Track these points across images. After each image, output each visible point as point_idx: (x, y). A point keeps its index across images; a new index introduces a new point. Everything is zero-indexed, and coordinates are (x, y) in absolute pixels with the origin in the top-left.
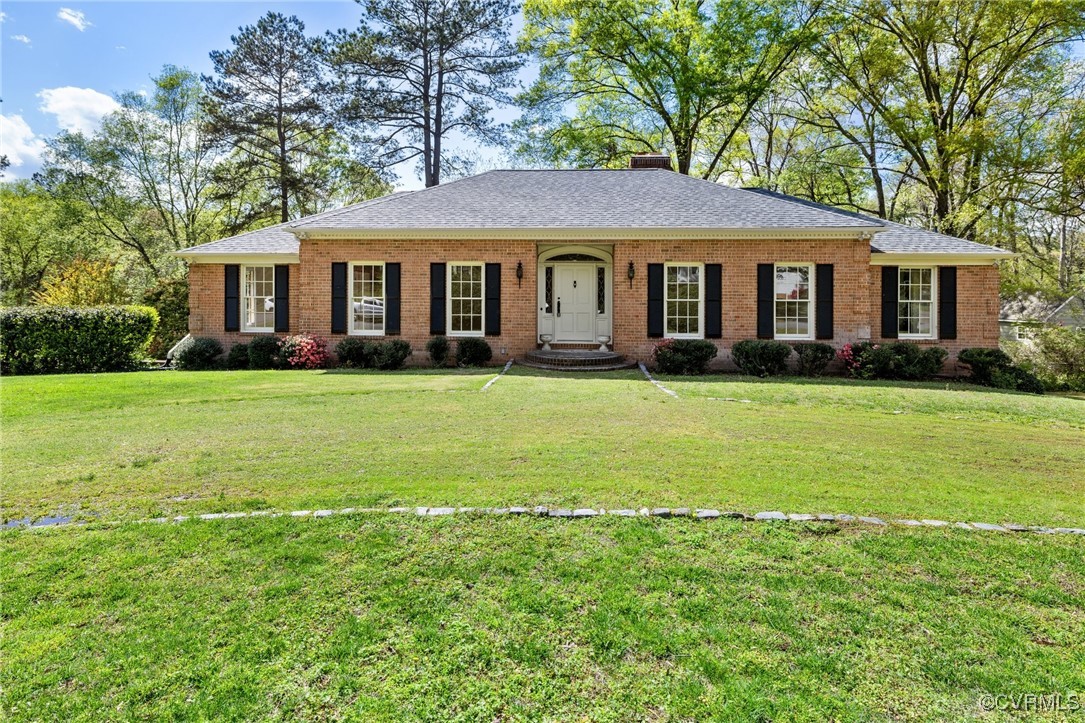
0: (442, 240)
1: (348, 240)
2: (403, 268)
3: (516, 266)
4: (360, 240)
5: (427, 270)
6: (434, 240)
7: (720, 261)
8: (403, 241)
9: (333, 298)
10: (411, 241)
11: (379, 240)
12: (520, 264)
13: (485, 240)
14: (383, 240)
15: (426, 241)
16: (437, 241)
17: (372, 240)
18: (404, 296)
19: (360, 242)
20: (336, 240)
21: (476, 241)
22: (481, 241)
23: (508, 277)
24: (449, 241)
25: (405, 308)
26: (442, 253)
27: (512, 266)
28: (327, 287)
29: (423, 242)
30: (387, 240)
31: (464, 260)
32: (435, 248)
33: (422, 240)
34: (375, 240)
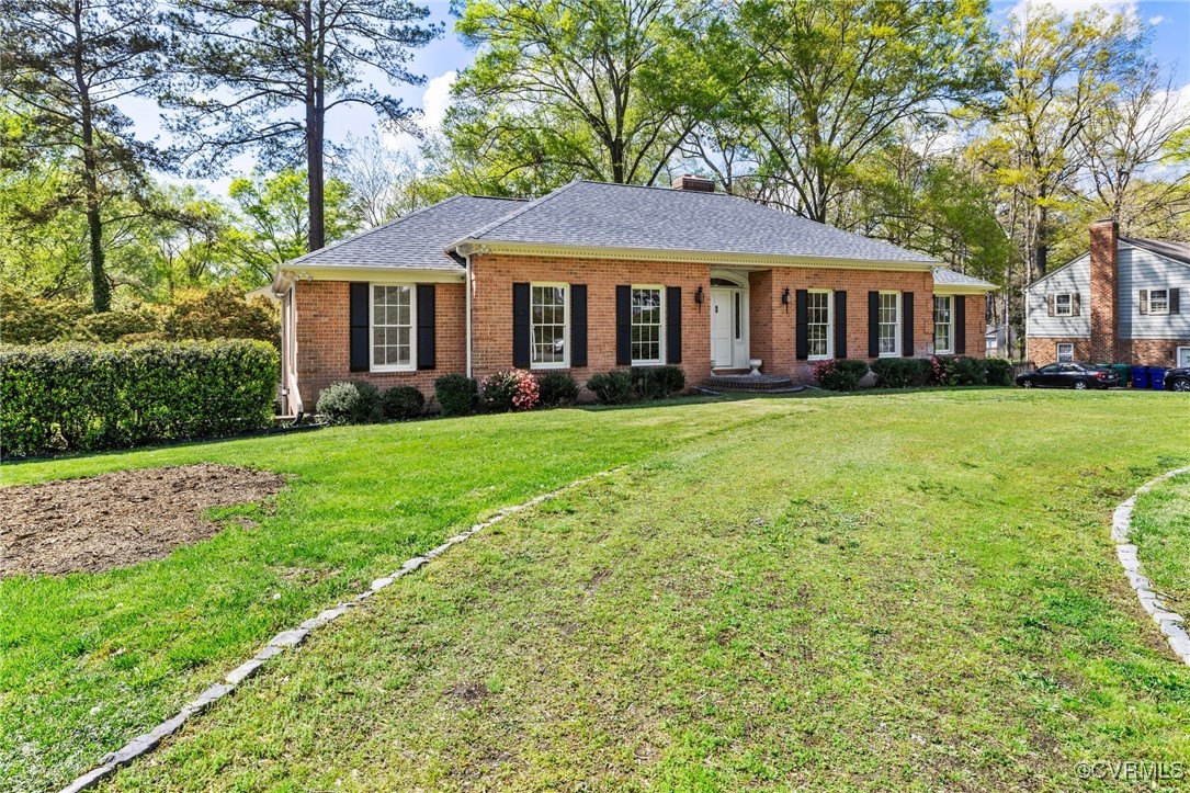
0: (627, 261)
1: (531, 257)
2: (589, 290)
3: (696, 289)
4: (543, 257)
5: (613, 293)
6: (619, 261)
7: (845, 288)
8: (588, 260)
9: (514, 326)
10: (596, 260)
11: (564, 258)
12: (700, 288)
13: (666, 262)
14: (568, 258)
15: (612, 260)
16: (622, 261)
17: (556, 258)
18: (591, 322)
19: (543, 259)
20: (518, 256)
21: (658, 262)
22: (663, 262)
23: (687, 300)
24: (634, 261)
25: (592, 336)
26: (627, 275)
27: (691, 290)
28: (507, 313)
29: (609, 262)
30: (572, 258)
31: (648, 283)
32: (621, 269)
33: (608, 260)
34: (560, 258)
